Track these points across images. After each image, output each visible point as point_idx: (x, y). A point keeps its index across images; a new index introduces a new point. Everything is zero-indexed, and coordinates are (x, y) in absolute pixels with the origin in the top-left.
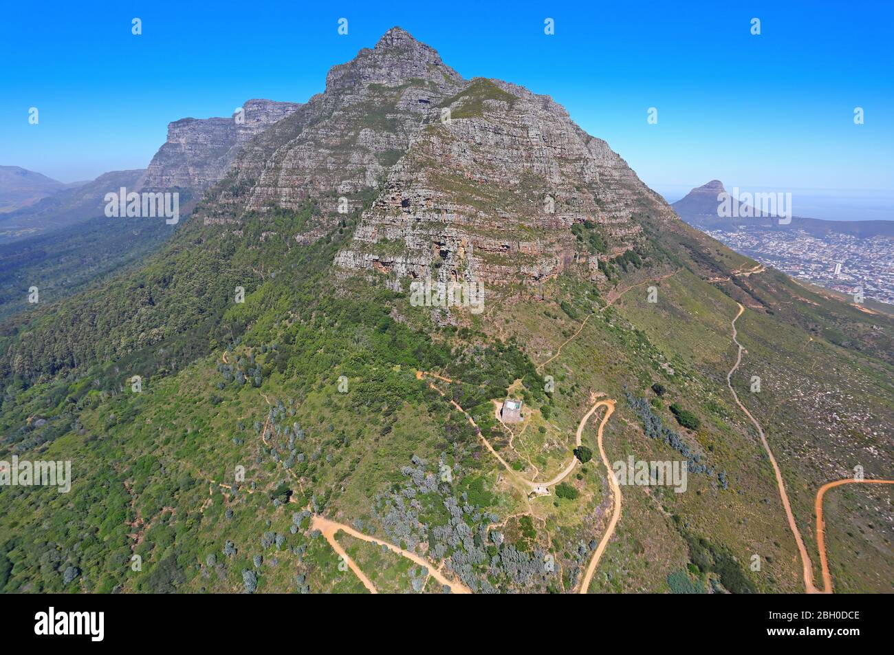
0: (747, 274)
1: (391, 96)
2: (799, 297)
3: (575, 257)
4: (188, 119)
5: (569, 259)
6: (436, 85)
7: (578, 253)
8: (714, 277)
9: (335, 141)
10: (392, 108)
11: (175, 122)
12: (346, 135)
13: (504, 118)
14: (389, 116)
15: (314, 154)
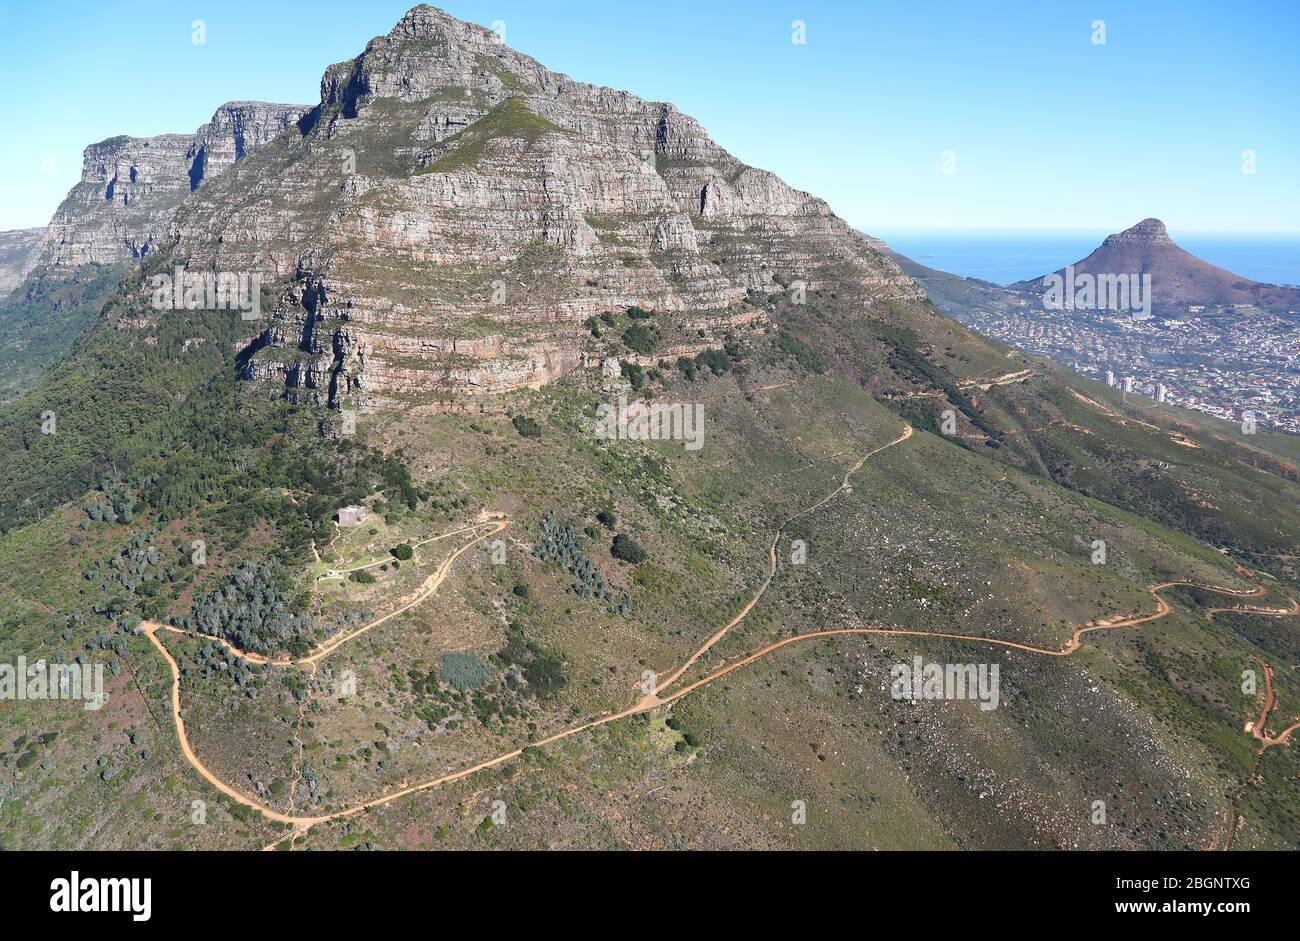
0: (986, 387)
1: (408, 117)
2: (1065, 421)
3: (582, 358)
4: (120, 138)
5: (571, 363)
6: (484, 94)
7: (586, 354)
8: (916, 391)
9: (306, 197)
10: (406, 138)
11: (95, 145)
12: (326, 185)
13: (514, 165)
14: (399, 152)
15: (270, 219)
